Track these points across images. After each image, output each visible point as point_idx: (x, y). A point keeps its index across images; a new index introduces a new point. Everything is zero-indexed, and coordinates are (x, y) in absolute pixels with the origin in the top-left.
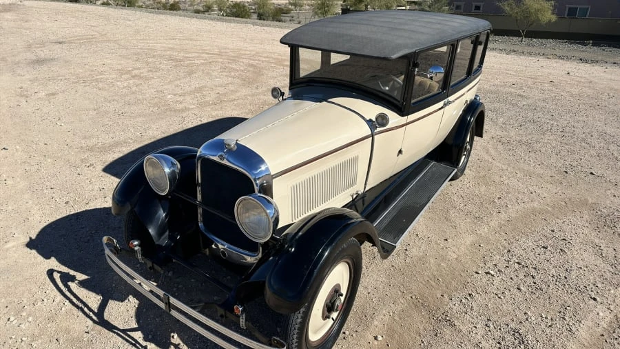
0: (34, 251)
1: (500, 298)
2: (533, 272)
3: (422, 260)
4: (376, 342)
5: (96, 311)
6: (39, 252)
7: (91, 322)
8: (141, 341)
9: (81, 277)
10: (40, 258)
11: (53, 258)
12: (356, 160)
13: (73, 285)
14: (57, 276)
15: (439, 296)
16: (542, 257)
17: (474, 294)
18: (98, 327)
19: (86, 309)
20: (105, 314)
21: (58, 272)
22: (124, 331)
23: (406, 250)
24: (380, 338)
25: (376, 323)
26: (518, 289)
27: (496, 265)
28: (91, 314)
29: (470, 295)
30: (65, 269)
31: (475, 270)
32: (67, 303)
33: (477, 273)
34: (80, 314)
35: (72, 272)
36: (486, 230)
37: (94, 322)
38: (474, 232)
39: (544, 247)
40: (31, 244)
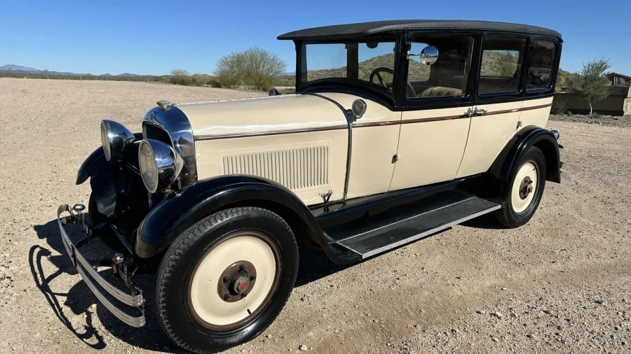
0: (36, 232)
1: (494, 340)
2: (563, 323)
3: (412, 291)
4: (298, 352)
5: (46, 277)
6: (38, 234)
7: (35, 285)
8: (61, 304)
9: (55, 253)
10: (36, 236)
11: (45, 239)
12: (324, 151)
13: (44, 259)
14: (37, 250)
15: (411, 325)
16: (589, 311)
17: (458, 331)
18: (37, 288)
19: (39, 276)
20: (52, 281)
21: (41, 248)
22: (53, 295)
23: (398, 279)
24: (305, 348)
25: (311, 334)
26: (528, 336)
27: (511, 309)
28: (40, 279)
29: (453, 330)
30: (47, 247)
31: (478, 309)
32: (29, 269)
33: (478, 312)
34: (32, 278)
35: (51, 249)
36: (522, 276)
37: (38, 285)
38: (503, 276)
39: (598, 302)
40: (37, 228)
